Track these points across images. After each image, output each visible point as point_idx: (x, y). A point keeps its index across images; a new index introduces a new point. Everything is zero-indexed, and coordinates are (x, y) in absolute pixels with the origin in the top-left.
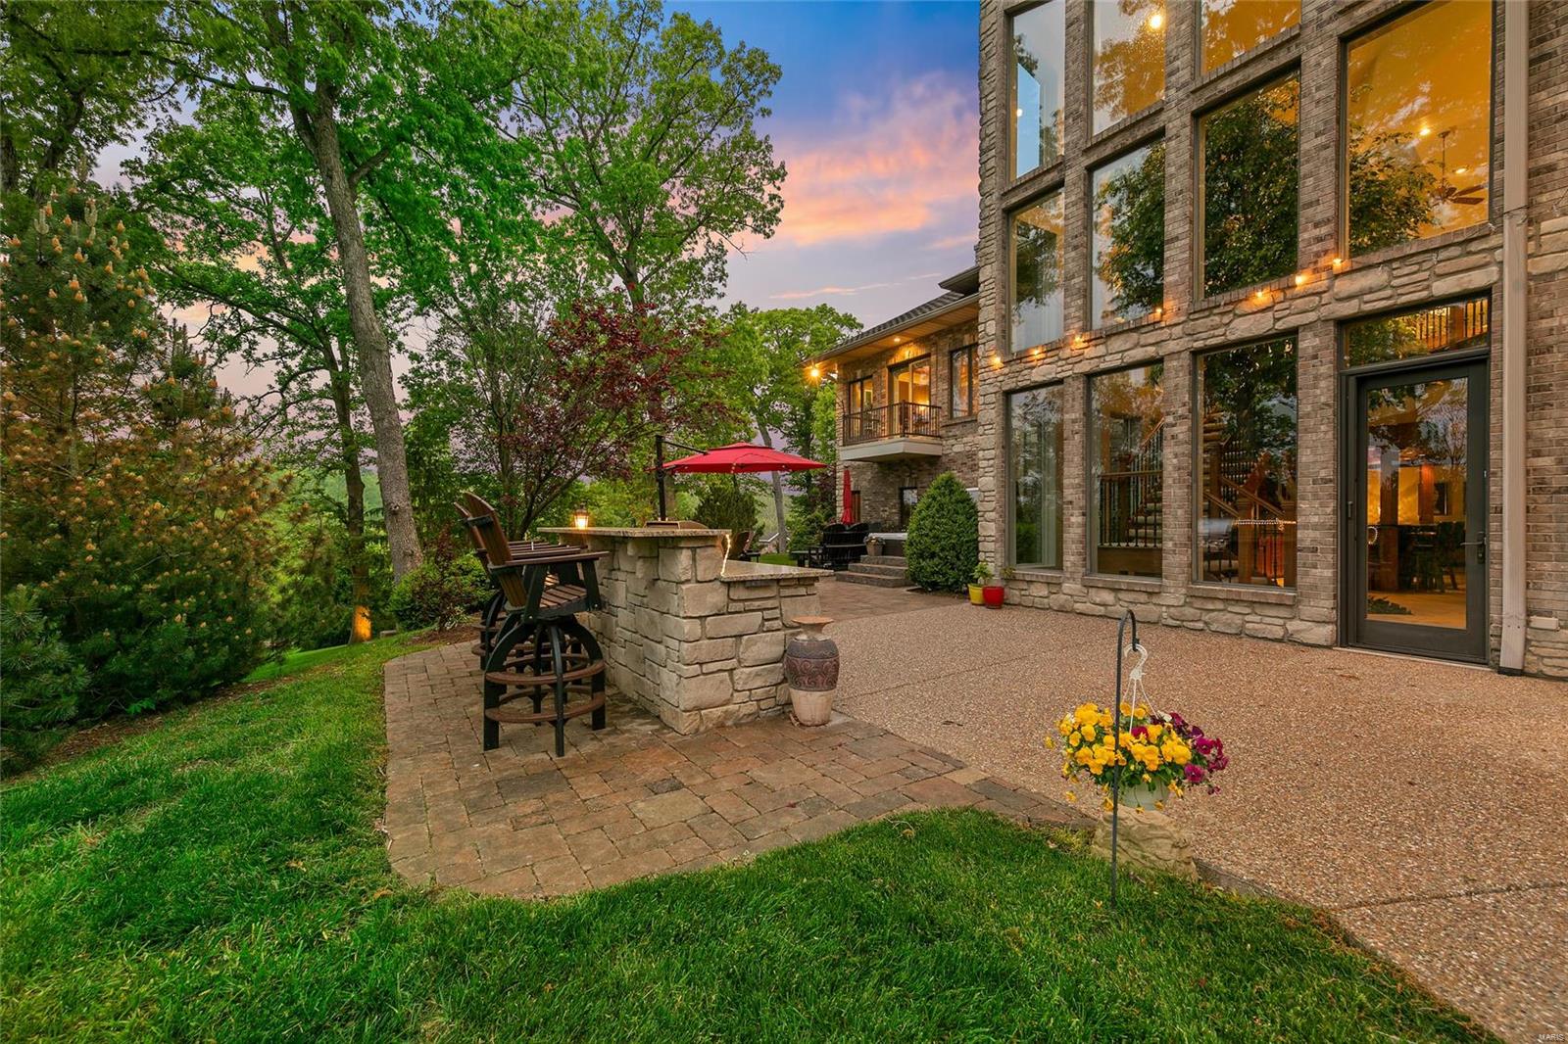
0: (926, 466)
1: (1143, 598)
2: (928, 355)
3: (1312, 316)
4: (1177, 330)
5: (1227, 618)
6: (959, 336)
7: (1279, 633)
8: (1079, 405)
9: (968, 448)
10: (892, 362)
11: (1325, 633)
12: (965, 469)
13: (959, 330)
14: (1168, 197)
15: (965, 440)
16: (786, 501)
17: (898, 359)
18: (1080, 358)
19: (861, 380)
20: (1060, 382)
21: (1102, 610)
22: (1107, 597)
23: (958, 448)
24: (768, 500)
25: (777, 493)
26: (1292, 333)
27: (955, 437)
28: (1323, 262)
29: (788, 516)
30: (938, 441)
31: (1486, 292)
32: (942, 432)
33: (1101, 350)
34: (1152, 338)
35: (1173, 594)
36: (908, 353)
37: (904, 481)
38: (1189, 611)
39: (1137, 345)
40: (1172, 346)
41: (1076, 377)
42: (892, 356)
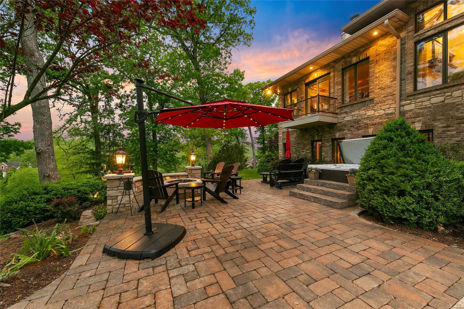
0: (327, 129)
2: (328, 74)
6: (349, 59)
9: (354, 118)
10: (307, 81)
12: (352, 129)
13: (349, 56)
15: (353, 113)
16: (256, 148)
17: (311, 78)
19: (291, 93)
23: (348, 118)
24: (249, 148)
25: (253, 146)
27: (346, 113)
29: (256, 154)
30: (335, 115)
32: (338, 111)
36: (316, 75)
37: (314, 137)
42: (307, 78)
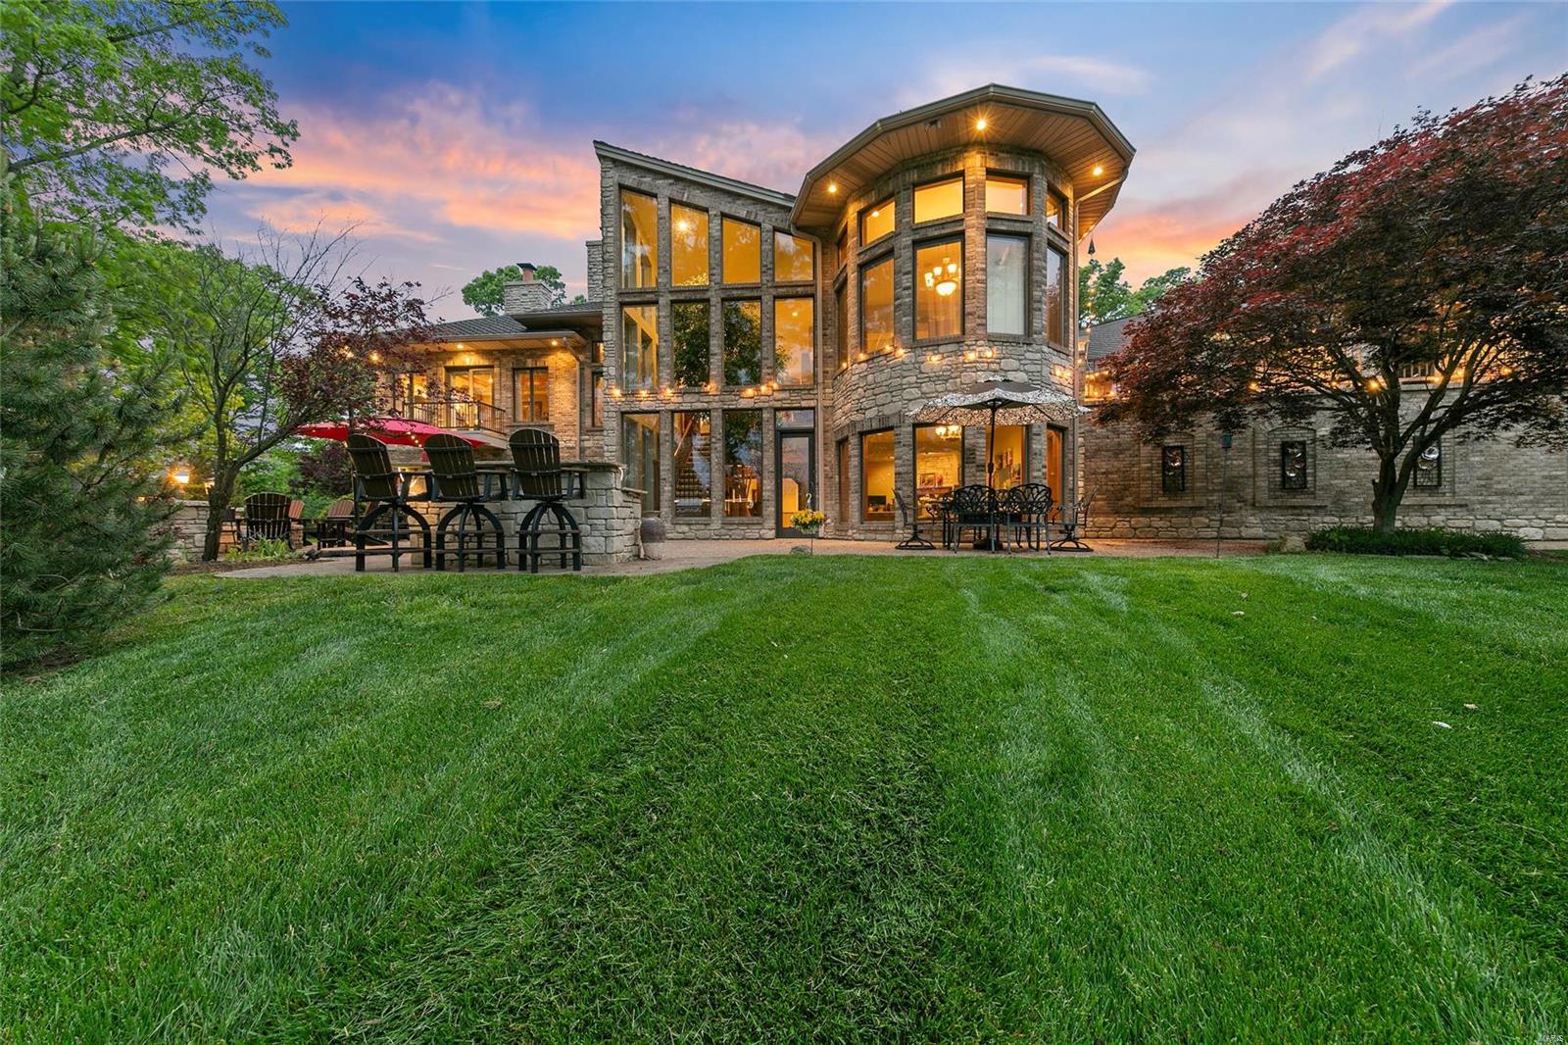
1: (703, 527)
2: (492, 367)
3: (767, 405)
4: (716, 398)
5: (738, 532)
6: (521, 358)
7: (757, 536)
8: (668, 426)
10: (450, 364)
11: (772, 533)
13: (522, 354)
14: (712, 333)
17: (458, 362)
18: (669, 402)
19: (411, 372)
20: (658, 412)
21: (682, 536)
22: (685, 528)
26: (761, 409)
28: (770, 383)
30: (503, 437)
31: (813, 408)
33: (680, 400)
34: (706, 399)
35: (716, 523)
36: (469, 360)
38: (723, 531)
39: (698, 401)
40: (715, 405)
41: (667, 411)
42: (450, 359)
